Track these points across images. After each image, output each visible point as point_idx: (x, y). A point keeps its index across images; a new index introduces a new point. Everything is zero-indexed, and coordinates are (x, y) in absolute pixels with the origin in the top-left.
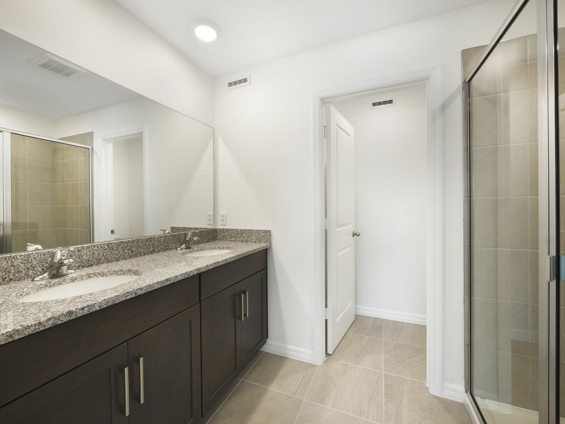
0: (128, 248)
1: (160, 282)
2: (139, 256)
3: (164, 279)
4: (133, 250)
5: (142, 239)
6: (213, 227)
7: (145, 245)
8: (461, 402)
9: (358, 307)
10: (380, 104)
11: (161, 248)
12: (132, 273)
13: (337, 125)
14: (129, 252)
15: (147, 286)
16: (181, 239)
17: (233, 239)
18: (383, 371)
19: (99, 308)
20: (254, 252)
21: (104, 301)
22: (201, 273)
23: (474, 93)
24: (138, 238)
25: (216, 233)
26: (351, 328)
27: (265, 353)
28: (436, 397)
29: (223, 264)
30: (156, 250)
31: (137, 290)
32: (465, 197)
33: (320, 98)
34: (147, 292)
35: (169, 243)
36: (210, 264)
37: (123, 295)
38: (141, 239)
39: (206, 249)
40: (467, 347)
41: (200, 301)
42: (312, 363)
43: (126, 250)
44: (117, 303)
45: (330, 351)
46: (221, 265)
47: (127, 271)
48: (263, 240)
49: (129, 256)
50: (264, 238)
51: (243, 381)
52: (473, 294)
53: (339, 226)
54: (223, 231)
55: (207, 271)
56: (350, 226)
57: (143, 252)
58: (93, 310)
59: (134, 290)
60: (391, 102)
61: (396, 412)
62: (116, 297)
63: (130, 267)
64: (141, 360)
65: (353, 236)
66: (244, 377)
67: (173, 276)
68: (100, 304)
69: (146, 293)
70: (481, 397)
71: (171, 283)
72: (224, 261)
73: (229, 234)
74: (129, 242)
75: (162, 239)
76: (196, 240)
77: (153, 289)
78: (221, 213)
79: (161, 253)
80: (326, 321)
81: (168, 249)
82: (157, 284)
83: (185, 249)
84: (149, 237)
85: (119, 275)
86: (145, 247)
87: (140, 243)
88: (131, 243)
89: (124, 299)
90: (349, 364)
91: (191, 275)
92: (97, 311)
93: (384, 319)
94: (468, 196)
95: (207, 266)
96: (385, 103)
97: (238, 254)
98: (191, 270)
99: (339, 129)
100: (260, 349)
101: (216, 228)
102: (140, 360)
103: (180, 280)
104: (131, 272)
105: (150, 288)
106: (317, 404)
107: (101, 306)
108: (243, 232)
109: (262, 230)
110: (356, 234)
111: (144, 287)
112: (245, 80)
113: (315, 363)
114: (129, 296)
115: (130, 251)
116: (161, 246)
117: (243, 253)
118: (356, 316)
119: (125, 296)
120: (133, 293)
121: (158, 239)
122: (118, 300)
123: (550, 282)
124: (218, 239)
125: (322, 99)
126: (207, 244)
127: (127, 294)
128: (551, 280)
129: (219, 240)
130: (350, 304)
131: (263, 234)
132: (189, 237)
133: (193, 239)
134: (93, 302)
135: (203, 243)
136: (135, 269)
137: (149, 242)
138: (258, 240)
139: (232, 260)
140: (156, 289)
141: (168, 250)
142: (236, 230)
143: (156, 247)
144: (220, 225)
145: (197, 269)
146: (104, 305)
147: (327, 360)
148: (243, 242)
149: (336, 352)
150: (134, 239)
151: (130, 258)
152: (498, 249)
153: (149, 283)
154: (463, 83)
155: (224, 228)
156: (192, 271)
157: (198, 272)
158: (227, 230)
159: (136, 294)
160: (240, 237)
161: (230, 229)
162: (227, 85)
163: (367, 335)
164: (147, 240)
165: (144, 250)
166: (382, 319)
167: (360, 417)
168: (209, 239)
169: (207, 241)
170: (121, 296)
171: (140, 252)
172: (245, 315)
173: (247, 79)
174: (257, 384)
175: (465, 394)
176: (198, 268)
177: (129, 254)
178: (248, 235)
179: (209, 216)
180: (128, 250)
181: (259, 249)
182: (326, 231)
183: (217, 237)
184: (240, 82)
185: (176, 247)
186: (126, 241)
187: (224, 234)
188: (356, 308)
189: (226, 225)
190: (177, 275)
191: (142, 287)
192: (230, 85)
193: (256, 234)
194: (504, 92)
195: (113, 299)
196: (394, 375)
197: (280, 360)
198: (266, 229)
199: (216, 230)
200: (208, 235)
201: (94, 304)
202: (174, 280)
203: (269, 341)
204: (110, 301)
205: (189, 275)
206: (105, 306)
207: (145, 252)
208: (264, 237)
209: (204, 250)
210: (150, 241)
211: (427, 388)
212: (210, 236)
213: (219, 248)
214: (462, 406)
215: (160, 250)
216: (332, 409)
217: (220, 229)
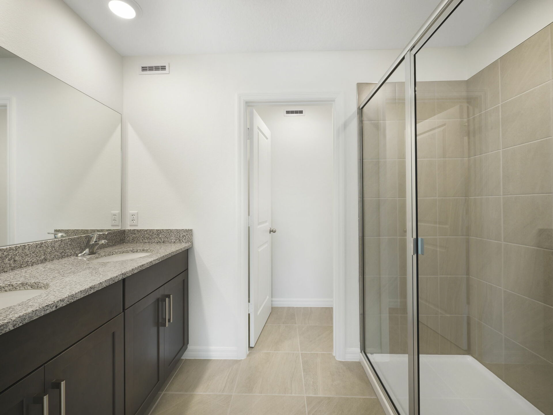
0: (10, 257)
1: (84, 291)
2: (25, 267)
3: (88, 287)
4: (16, 259)
5: (30, 245)
6: (120, 228)
7: (33, 253)
8: (358, 361)
9: (273, 299)
10: (292, 112)
11: (55, 256)
12: (29, 287)
13: (258, 128)
14: (11, 263)
15: (69, 296)
16: (82, 244)
17: (147, 241)
18: (300, 351)
19: (14, 327)
20: (178, 253)
21: (19, 319)
22: (125, 278)
23: (365, 118)
24: (24, 244)
25: (123, 235)
26: (269, 320)
27: (185, 360)
28: (341, 362)
29: (148, 266)
30: (48, 258)
31: (58, 302)
32: (359, 198)
33: (245, 101)
34: (69, 303)
35: (66, 249)
36: (136, 268)
37: (42, 309)
38: (28, 245)
39: (116, 253)
40: (361, 316)
41: (124, 310)
42: (237, 359)
43: (7, 260)
44: (35, 319)
45: (252, 345)
46: (146, 268)
47: (21, 285)
48: (184, 240)
49: (10, 268)
50: (184, 238)
51: (164, 394)
52: (365, 273)
53: (259, 224)
54: (133, 232)
55: (133, 275)
56: (267, 224)
57: (31, 262)
58: (6, 331)
59: (54, 302)
60: (301, 112)
61: (313, 382)
62: (34, 312)
63: (22, 280)
64: (63, 384)
65: (270, 233)
66: (165, 390)
67: (98, 283)
68: (15, 323)
69: (67, 305)
70: (371, 354)
71: (95, 291)
72: (149, 263)
73: (141, 235)
74: (11, 249)
75: (57, 245)
76: (104, 244)
77: (75, 299)
78: (130, 212)
79: (55, 261)
80: (249, 314)
81: (64, 255)
82: (80, 293)
83: (89, 255)
84: (39, 242)
85: (6, 291)
86: (33, 254)
87: (26, 251)
88: (14, 251)
89: (43, 314)
90: (270, 352)
91: (116, 281)
92: (11, 332)
93: (296, 307)
94: (361, 197)
95: (133, 269)
96: (297, 112)
97: (162, 256)
98: (115, 275)
99: (260, 133)
100: (181, 357)
101: (123, 229)
102: (60, 384)
103: (105, 288)
104: (27, 285)
105: (73, 299)
106: (246, 394)
107: (16, 324)
108: (159, 232)
109: (182, 230)
110: (272, 231)
111: (66, 298)
112: (163, 68)
113: (239, 358)
114: (48, 310)
115: (12, 261)
116: (56, 253)
117: (167, 255)
118: (272, 308)
119: (44, 311)
120: (53, 306)
121: (52, 244)
122: (36, 315)
123: (413, 256)
124: (127, 241)
125: (247, 103)
126: (114, 248)
127: (46, 308)
128: (414, 254)
129: (129, 242)
130: (268, 297)
131: (184, 234)
132: (95, 240)
133: (99, 243)
134: (6, 321)
135: (109, 247)
136: (34, 282)
137: (39, 249)
138: (178, 240)
139: (157, 262)
140: (79, 299)
141: (65, 258)
142: (151, 231)
143: (48, 254)
144: (129, 226)
145: (123, 274)
146: (19, 323)
147: (250, 353)
148: (159, 243)
149: (257, 344)
150: (18, 245)
151: (12, 270)
152: (380, 237)
153: (70, 293)
154: (358, 108)
155: (135, 229)
156: (117, 277)
157: (124, 277)
158: (139, 231)
159: (56, 307)
160: (156, 238)
161: (143, 230)
162: (141, 69)
163: (283, 324)
164: (36, 246)
165: (31, 259)
166: (294, 307)
167: (285, 394)
168: (115, 242)
169: (113, 245)
170: (40, 310)
171: (27, 262)
172: (169, 320)
173: (166, 68)
174: (182, 393)
175: (361, 353)
176: (123, 272)
177: (10, 265)
178: (165, 235)
179: (114, 215)
180: (9, 260)
181: (181, 249)
182: (249, 228)
183: (125, 239)
184: (157, 68)
185: (75, 253)
186: (7, 248)
187: (134, 236)
188: (272, 301)
189: (138, 226)
190: (101, 282)
191: (63, 298)
192: (144, 69)
193: (176, 234)
194: (383, 120)
195: (30, 315)
196: (308, 352)
197: (203, 363)
198: (187, 229)
199: (124, 231)
200: (115, 237)
201: (7, 323)
202: (98, 288)
203: (190, 347)
204: (27, 317)
205: (114, 281)
206: (21, 325)
207: (33, 261)
208: (185, 236)
209: (112, 254)
210: (40, 247)
211: (334, 357)
212: (117, 238)
213: (132, 251)
214: (359, 364)
215: (54, 258)
216: (260, 395)
217: (130, 230)
